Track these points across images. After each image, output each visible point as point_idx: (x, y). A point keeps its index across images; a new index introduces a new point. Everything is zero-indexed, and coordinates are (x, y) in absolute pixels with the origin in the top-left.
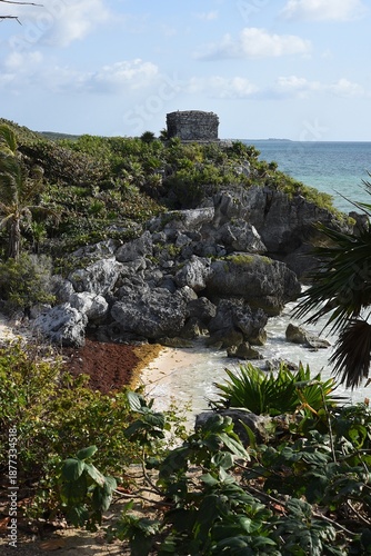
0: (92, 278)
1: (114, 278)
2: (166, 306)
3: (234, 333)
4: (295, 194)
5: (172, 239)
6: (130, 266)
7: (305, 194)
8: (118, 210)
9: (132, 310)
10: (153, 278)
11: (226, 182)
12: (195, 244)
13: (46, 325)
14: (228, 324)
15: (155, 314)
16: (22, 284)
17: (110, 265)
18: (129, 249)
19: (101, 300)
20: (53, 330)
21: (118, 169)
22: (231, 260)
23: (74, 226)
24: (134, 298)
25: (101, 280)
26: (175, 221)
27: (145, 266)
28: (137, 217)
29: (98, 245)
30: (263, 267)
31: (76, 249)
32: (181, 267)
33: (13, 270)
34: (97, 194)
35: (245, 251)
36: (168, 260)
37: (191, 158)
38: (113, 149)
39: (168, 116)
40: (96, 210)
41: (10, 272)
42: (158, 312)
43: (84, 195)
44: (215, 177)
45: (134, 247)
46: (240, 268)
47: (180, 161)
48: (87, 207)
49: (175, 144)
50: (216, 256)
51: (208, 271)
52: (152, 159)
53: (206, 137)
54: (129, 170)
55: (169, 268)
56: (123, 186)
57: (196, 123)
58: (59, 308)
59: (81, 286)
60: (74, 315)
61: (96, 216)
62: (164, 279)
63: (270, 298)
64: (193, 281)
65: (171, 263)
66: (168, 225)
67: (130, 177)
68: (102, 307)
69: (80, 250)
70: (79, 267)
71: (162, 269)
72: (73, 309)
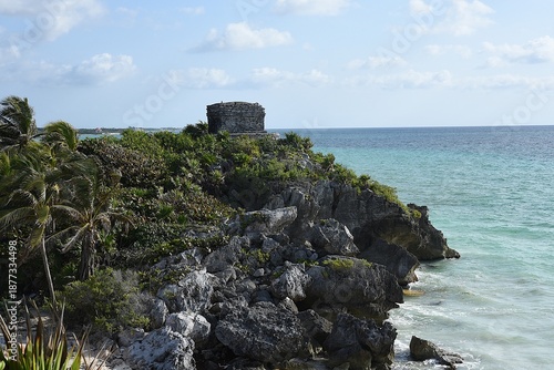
0: (186, 294)
1: (210, 293)
2: (279, 324)
3: (362, 351)
4: (362, 188)
5: (257, 243)
6: (220, 277)
7: (372, 188)
8: (188, 212)
9: (241, 330)
10: (246, 289)
11: (293, 177)
12: (284, 248)
13: (146, 355)
14: (352, 341)
15: (270, 334)
16: (109, 306)
17: (202, 278)
18: (217, 258)
19: (202, 319)
20: (156, 361)
21: (175, 167)
22: (328, 265)
23: (146, 234)
24: (239, 317)
25: (195, 295)
26: (257, 223)
27: (235, 277)
28: (209, 219)
29: (183, 254)
30: (363, 271)
31: (158, 261)
32: (278, 276)
33: (97, 289)
34: (161, 196)
35: (339, 254)
36: (257, 268)
37: (248, 152)
38: (162, 144)
39: (209, 108)
40: (164, 214)
41: (95, 293)
42: (272, 331)
43: (148, 196)
44: (281, 172)
45: (222, 256)
46: (341, 274)
47: (237, 156)
48: (155, 211)
49: (224, 138)
50: (309, 262)
51: (307, 278)
52: (206, 154)
53: (252, 130)
54: (188, 167)
55: (261, 277)
56: (184, 185)
57: (241, 114)
58: (159, 333)
59: (174, 305)
60: (181, 341)
61: (167, 221)
62: (258, 290)
63: (373, 305)
64: (293, 292)
65: (262, 271)
66: (248, 228)
67: (190, 175)
68: (205, 328)
69: (163, 262)
70: (168, 281)
71: (253, 278)
72: (176, 333)
